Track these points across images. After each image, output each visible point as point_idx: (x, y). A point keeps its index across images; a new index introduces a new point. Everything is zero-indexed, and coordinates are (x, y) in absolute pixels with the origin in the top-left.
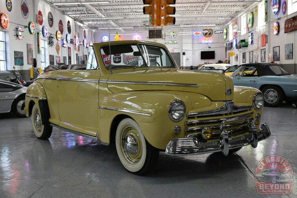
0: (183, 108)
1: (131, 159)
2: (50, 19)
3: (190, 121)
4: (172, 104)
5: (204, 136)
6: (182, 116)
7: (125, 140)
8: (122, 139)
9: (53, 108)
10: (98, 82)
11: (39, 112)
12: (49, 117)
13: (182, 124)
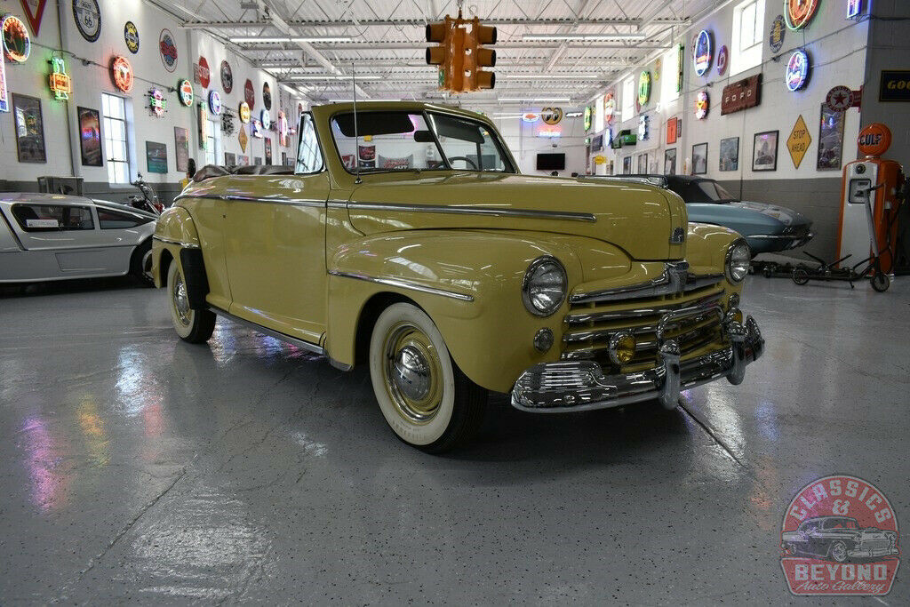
0: (558, 279)
1: (413, 411)
2: (226, 75)
3: (575, 314)
4: (532, 269)
5: (616, 356)
6: (558, 300)
7: (393, 359)
8: (388, 355)
9: (216, 270)
10: (324, 205)
11: (183, 279)
12: (207, 291)
13: (554, 323)
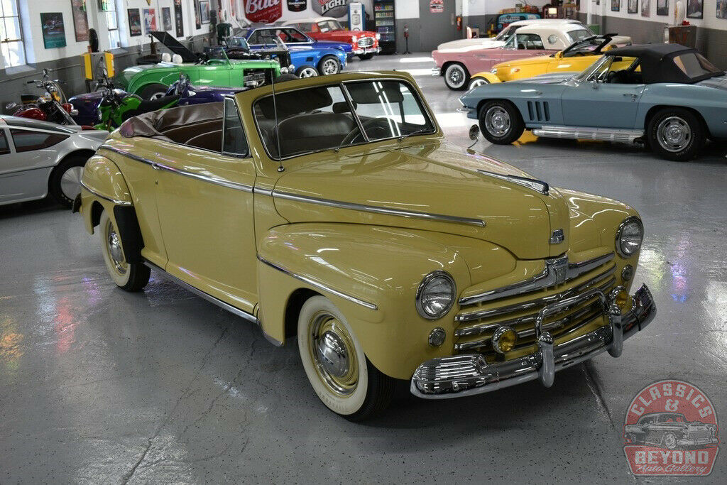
0: (449, 290)
1: (337, 384)
4: (425, 282)
5: (497, 346)
7: (318, 339)
8: (314, 335)
10: (251, 190)
12: (142, 246)
13: (446, 323)
